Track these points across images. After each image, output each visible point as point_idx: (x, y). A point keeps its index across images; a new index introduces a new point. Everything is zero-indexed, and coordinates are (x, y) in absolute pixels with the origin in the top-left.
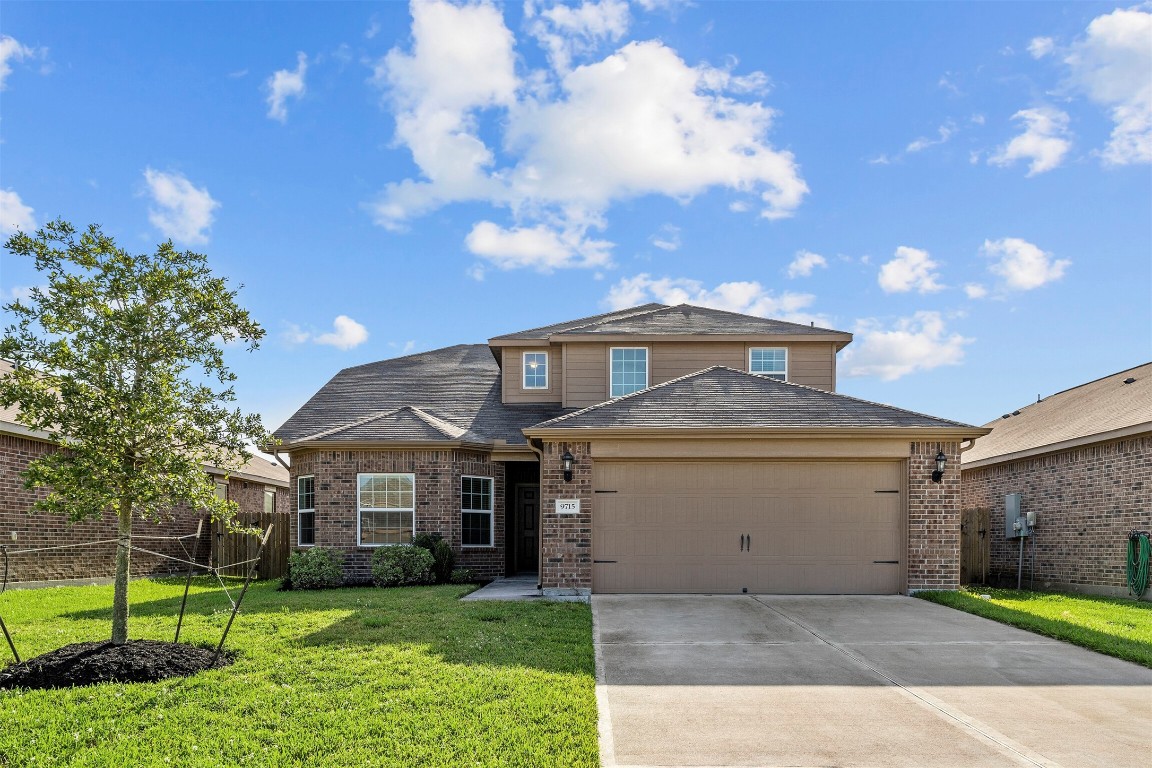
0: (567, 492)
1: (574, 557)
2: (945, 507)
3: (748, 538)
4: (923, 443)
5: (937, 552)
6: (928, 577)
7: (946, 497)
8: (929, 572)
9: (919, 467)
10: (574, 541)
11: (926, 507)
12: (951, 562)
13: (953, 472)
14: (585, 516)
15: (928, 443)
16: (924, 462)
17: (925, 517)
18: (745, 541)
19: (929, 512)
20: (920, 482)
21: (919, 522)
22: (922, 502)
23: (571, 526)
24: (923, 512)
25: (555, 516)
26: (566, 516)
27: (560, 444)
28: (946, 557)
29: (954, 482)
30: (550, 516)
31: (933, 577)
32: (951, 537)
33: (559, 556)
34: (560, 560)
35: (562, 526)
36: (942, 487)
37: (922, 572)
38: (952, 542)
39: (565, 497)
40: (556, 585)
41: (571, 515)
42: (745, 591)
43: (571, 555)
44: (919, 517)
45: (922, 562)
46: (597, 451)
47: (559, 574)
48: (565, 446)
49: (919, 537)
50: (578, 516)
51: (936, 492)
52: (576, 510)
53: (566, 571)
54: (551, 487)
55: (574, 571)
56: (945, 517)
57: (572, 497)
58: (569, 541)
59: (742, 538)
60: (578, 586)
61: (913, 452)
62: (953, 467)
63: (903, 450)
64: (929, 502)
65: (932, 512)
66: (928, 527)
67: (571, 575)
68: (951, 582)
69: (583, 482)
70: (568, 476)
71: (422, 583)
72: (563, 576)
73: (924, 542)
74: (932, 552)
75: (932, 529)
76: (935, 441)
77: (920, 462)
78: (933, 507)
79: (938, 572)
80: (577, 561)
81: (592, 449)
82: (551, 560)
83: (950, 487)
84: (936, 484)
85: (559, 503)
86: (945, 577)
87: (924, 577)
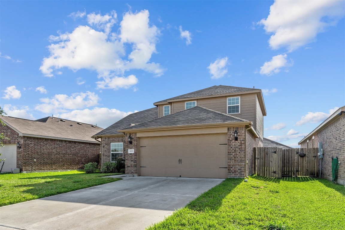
0: (131, 147)
1: (133, 166)
2: (240, 149)
3: (181, 160)
4: (232, 128)
5: (237, 164)
6: (234, 173)
7: (240, 146)
8: (234, 171)
9: (230, 136)
10: (132, 161)
11: (233, 149)
12: (242, 168)
13: (242, 137)
14: (135, 154)
15: (233, 128)
16: (232, 134)
17: (233, 153)
18: (180, 161)
19: (234, 151)
20: (231, 141)
21: (231, 154)
22: (232, 148)
23: (132, 157)
24: (232, 151)
25: (128, 154)
26: (131, 154)
27: (129, 134)
28: (240, 166)
29: (242, 140)
30: (127, 154)
31: (235, 173)
32: (242, 159)
33: (129, 165)
34: (129, 166)
35: (130, 157)
36: (238, 142)
37: (232, 171)
38: (242, 161)
39: (130, 149)
40: (128, 174)
41: (132, 154)
42: (180, 176)
43: (132, 165)
44: (231, 153)
45: (232, 168)
46: (138, 135)
47: (129, 170)
48: (130, 134)
49: (231, 159)
50: (134, 154)
51: (236, 144)
52: (133, 152)
53: (131, 169)
54: (127, 146)
55: (132, 169)
56: (240, 153)
57: (132, 149)
58: (131, 161)
59: (179, 160)
60: (134, 174)
61: (228, 131)
62: (242, 135)
63: (225, 130)
64: (234, 147)
65: (235, 151)
66: (234, 156)
67: (132, 171)
68: (242, 175)
69: (135, 144)
70: (131, 143)
71: (112, 172)
72: (130, 171)
73: (232, 161)
74: (235, 164)
75: (235, 156)
76: (236, 127)
77: (231, 134)
78: (236, 149)
79: (237, 171)
80: (133, 167)
81: (137, 135)
82: (127, 166)
83: (241, 142)
84: (236, 141)
85: (129, 150)
86: (240, 173)
87: (232, 173)
